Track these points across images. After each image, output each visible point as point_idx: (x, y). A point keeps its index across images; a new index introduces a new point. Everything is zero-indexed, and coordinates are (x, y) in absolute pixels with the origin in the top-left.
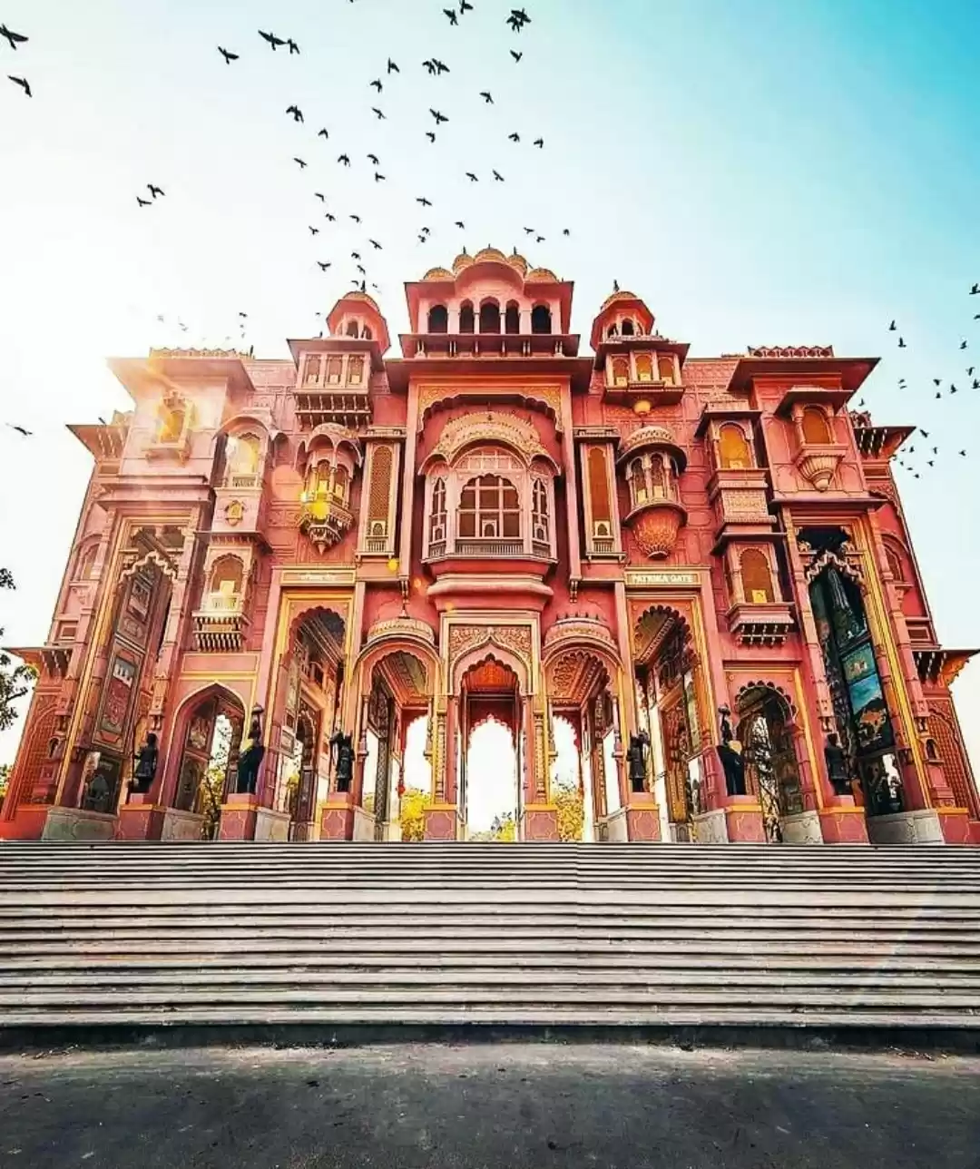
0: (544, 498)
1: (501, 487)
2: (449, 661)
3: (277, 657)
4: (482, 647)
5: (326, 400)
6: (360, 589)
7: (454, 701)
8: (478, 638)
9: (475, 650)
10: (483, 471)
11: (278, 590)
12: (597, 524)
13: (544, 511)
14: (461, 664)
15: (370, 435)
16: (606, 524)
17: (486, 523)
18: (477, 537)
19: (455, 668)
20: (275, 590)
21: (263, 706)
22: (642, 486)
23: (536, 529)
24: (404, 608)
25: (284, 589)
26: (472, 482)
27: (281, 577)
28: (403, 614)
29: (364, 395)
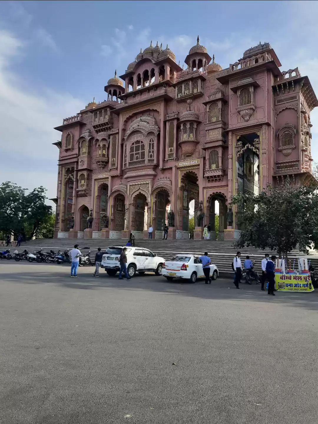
0: (153, 144)
1: (140, 144)
2: (130, 195)
3: (95, 197)
4: (138, 190)
5: (100, 125)
6: (110, 178)
7: (131, 205)
8: (137, 188)
9: (136, 191)
10: (136, 140)
11: (94, 180)
12: (170, 148)
13: (153, 148)
14: (133, 196)
15: (111, 133)
16: (172, 148)
17: (136, 156)
18: (134, 161)
19: (131, 197)
20: (93, 181)
21: (92, 208)
22: (185, 132)
23: (150, 155)
24: (121, 181)
25: (95, 180)
26: (133, 144)
27: (94, 177)
28: (120, 183)
29: (108, 122)
